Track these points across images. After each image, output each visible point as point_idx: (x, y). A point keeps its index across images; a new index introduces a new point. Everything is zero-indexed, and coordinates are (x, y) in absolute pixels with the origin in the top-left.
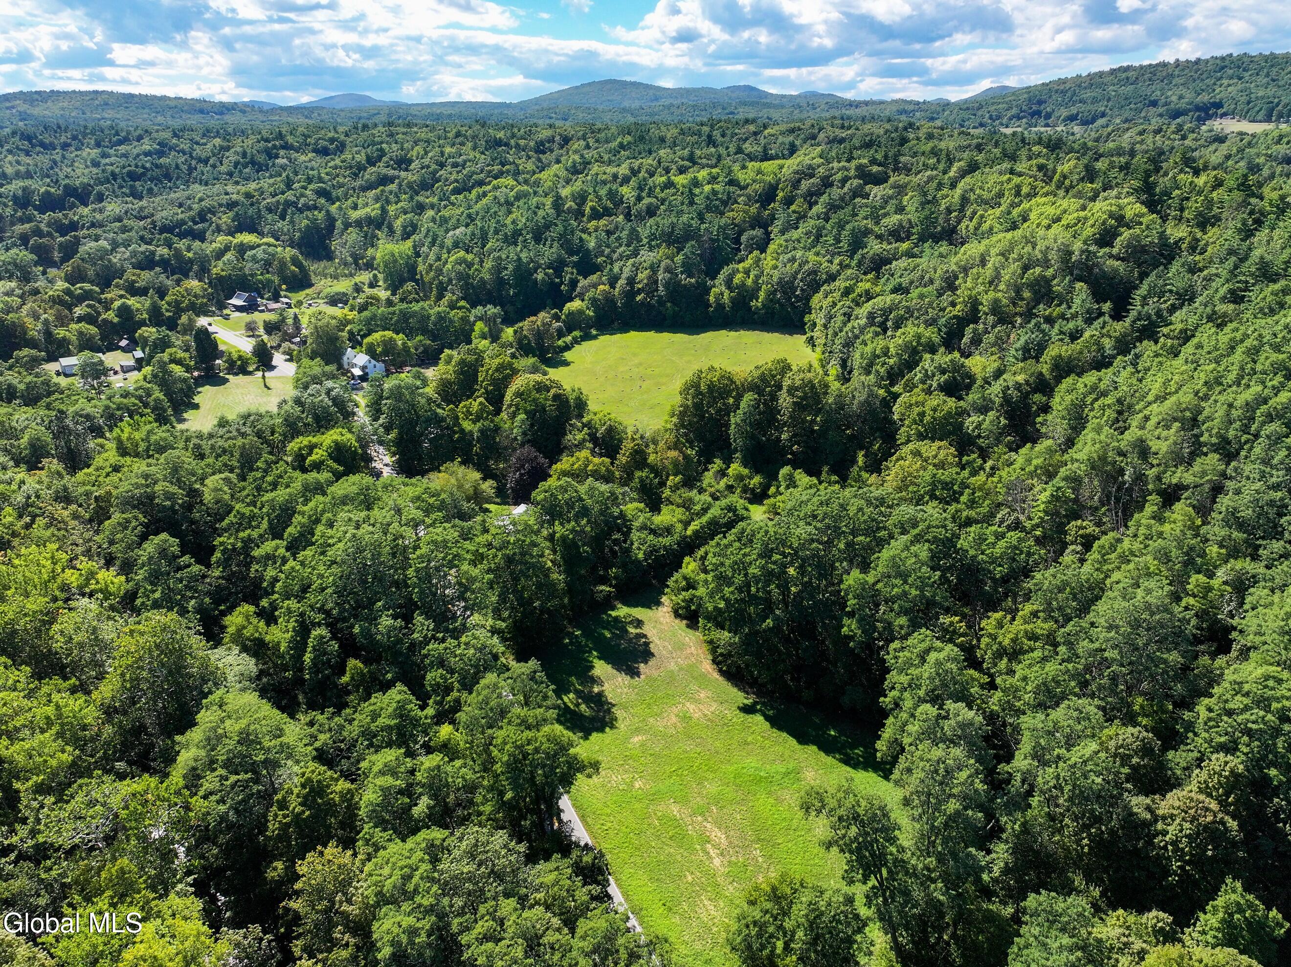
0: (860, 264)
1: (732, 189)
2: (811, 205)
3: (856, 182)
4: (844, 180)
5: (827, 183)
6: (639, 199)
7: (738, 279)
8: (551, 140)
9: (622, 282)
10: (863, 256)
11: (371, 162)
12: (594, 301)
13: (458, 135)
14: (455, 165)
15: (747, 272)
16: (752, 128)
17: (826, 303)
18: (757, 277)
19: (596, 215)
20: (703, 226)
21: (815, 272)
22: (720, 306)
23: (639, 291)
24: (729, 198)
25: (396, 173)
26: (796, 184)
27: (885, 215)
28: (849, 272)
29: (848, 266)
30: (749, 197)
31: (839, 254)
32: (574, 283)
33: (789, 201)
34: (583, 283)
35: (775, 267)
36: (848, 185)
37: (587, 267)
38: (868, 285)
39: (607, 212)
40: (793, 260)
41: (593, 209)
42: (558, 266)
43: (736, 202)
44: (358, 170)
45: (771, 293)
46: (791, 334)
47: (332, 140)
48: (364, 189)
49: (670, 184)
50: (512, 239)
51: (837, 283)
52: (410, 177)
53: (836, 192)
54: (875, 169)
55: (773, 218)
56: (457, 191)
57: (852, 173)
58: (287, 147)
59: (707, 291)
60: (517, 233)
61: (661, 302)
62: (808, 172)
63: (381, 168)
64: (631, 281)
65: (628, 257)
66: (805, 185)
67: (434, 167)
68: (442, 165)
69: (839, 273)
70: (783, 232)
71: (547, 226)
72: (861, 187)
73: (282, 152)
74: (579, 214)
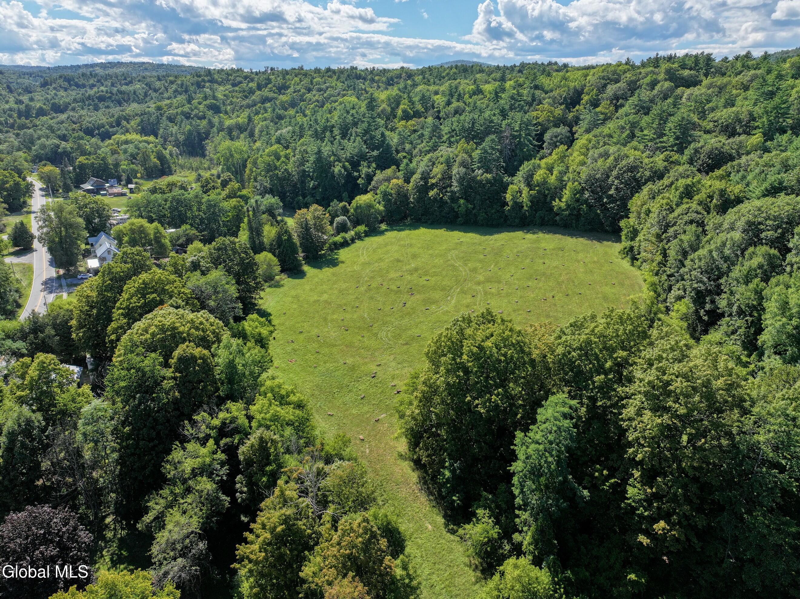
0: (691, 162)
1: (538, 92)
2: (617, 108)
3: (667, 84)
4: (653, 85)
6: (449, 103)
7: (538, 177)
9: (416, 177)
10: (696, 151)
15: (550, 170)
17: (655, 206)
18: (563, 173)
20: (504, 123)
21: (633, 169)
22: (518, 206)
23: (433, 186)
24: (534, 100)
25: (276, 95)
27: (713, 110)
28: (681, 169)
29: (677, 163)
30: (554, 99)
31: (662, 149)
32: (369, 178)
34: (379, 176)
35: (583, 163)
36: (657, 88)
38: (718, 185)
40: (606, 155)
41: (404, 111)
43: (540, 103)
45: (576, 192)
46: (600, 240)
51: (666, 181)
53: (645, 94)
54: (686, 73)
55: (577, 120)
57: (662, 76)
59: (504, 187)
61: (454, 199)
63: (266, 92)
66: (611, 89)
67: (303, 91)
69: (667, 170)
70: (588, 131)
72: (672, 90)
73: (207, 84)
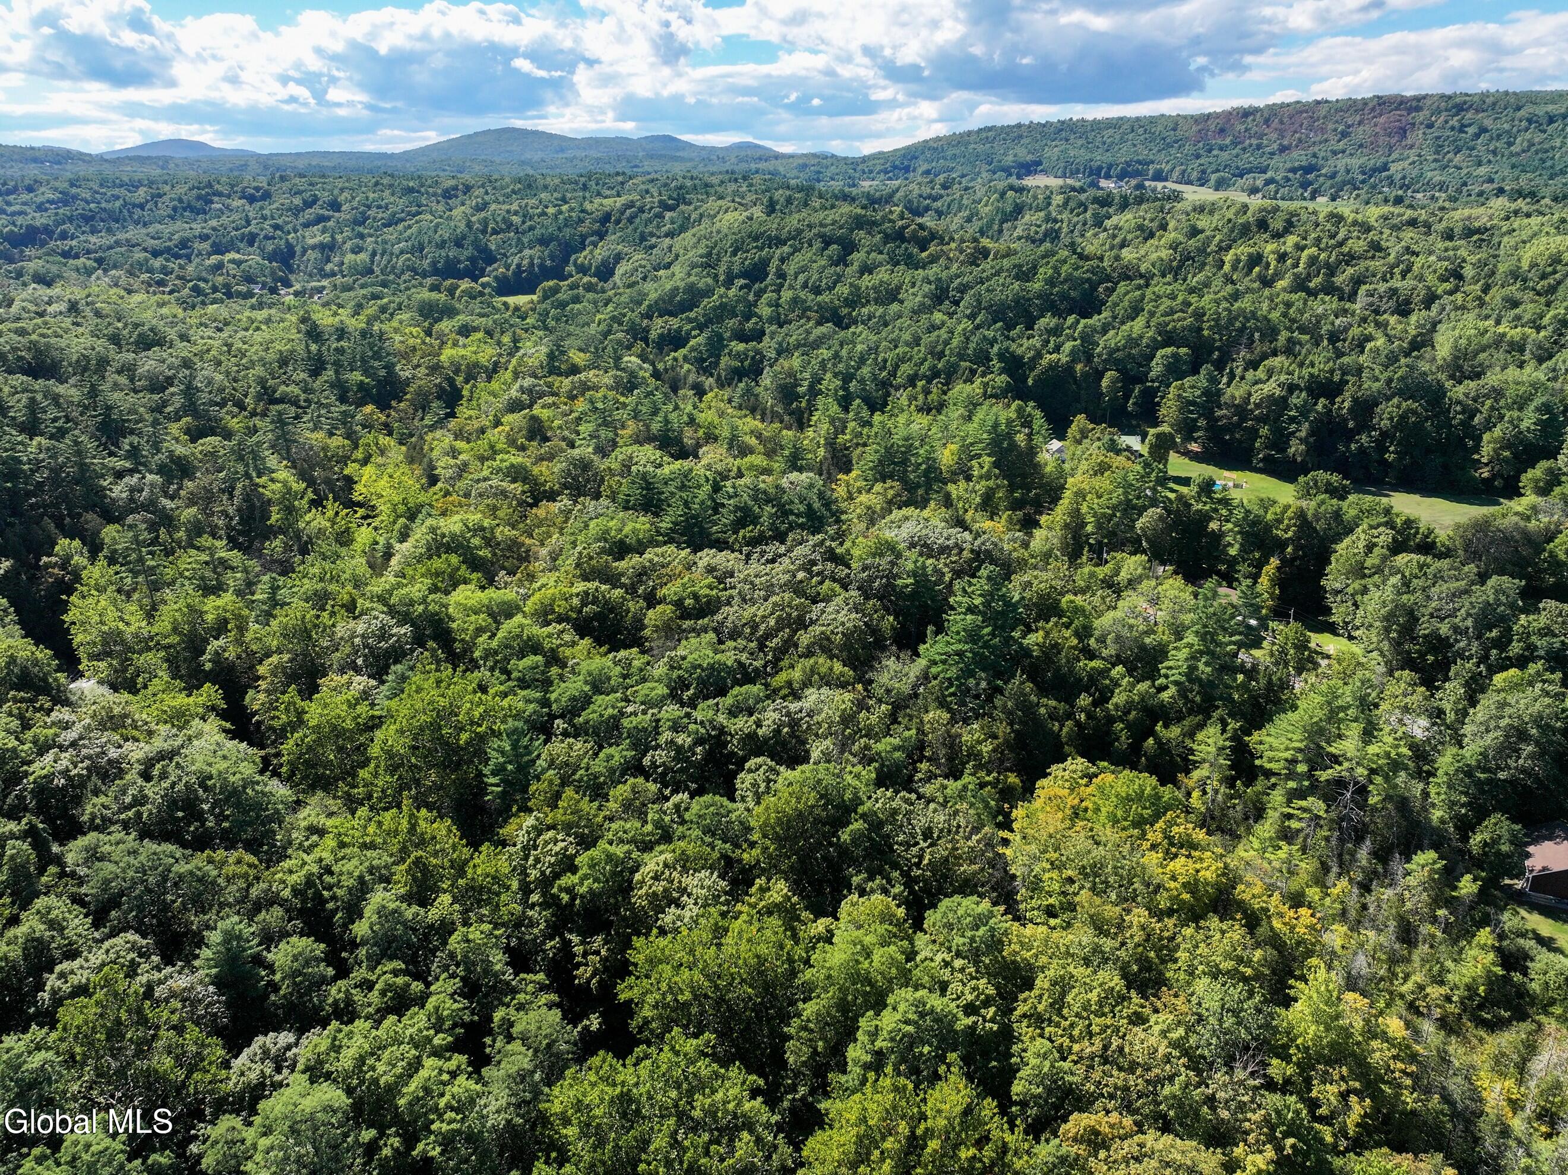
5: (641, 210)
8: (455, 188)
11: (309, 204)
12: (496, 278)
13: (377, 184)
14: (379, 207)
19: (495, 232)
26: (623, 213)
33: (618, 222)
37: (491, 259)
39: (502, 231)
42: (472, 259)
44: (296, 211)
47: (257, 189)
48: (306, 225)
49: (544, 214)
50: (442, 245)
52: (344, 215)
56: (385, 226)
58: (220, 194)
60: (444, 242)
62: (631, 205)
64: (519, 266)
68: (369, 207)
71: (464, 237)
74: (484, 232)
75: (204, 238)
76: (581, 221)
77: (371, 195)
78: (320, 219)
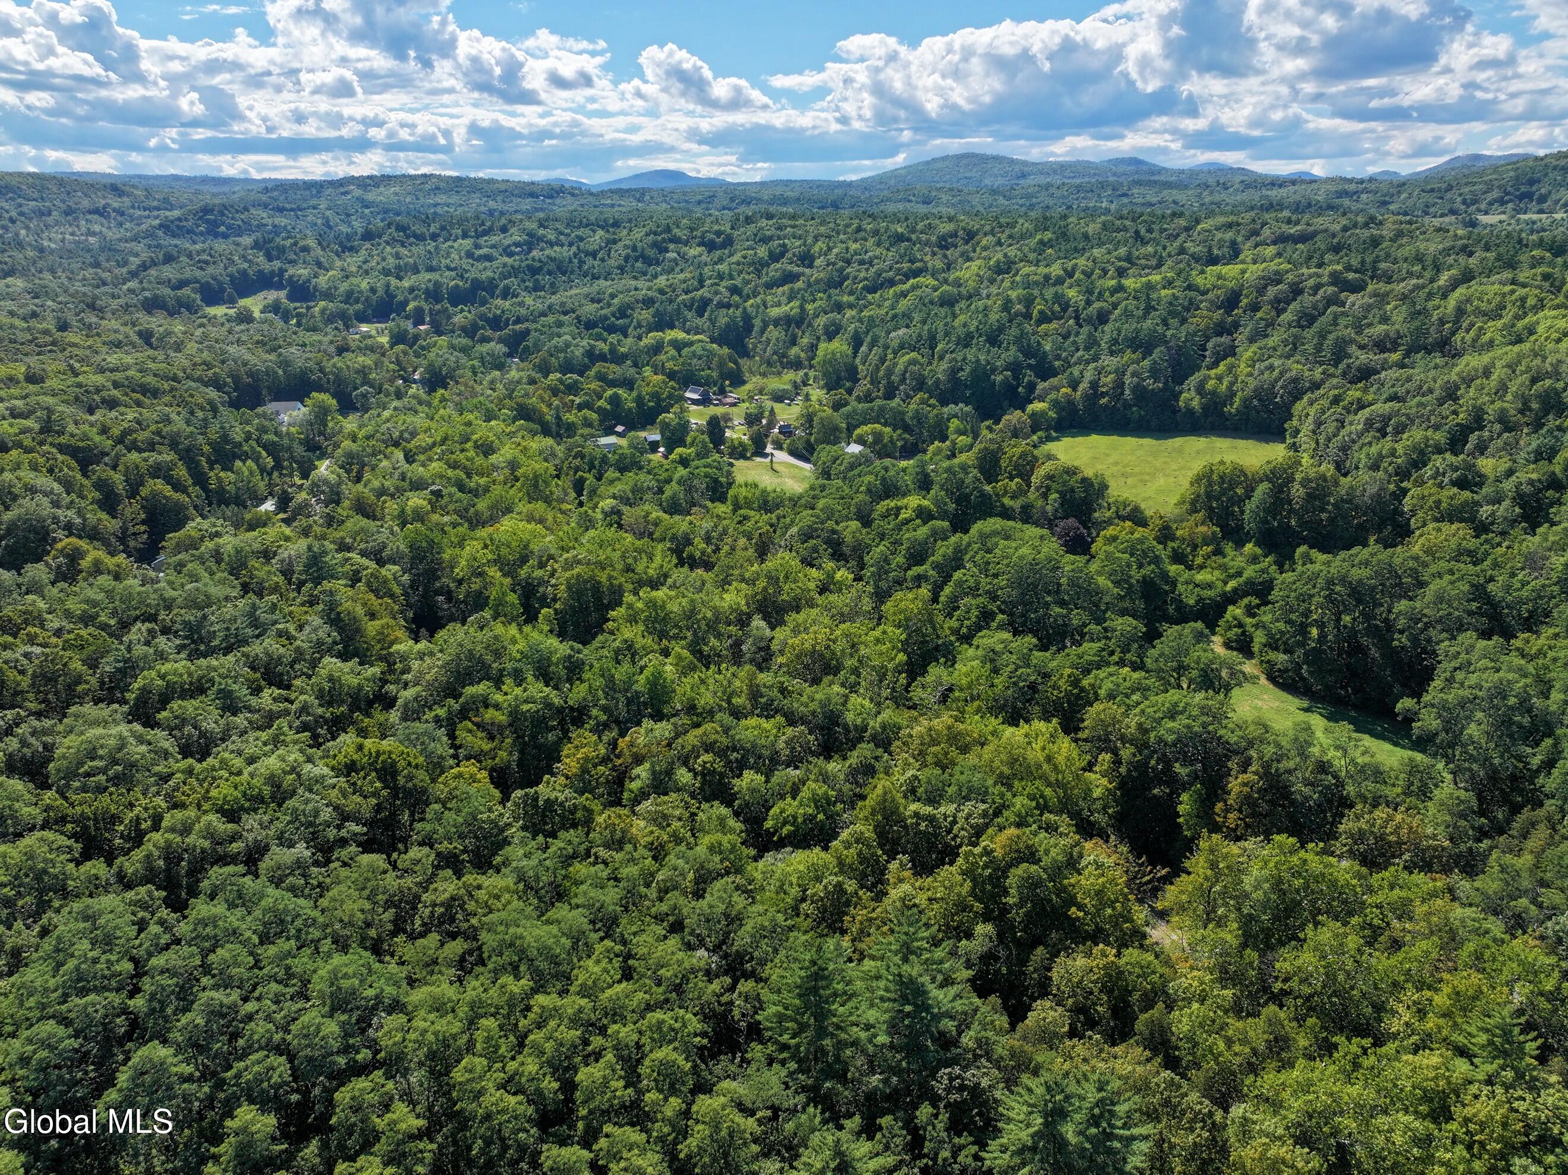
0: (1344, 374)
1: (1193, 294)
2: (1280, 312)
3: (1331, 289)
4: (1317, 288)
5: (1296, 291)
6: (1088, 303)
7: (1211, 384)
8: (955, 235)
9: (1084, 386)
10: (1349, 366)
11: (775, 257)
12: (1055, 404)
13: (859, 229)
14: (861, 263)
15: (1220, 378)
16: (1183, 222)
17: (1312, 411)
18: (1232, 384)
19: (1044, 319)
20: (1169, 333)
21: (1295, 380)
22: (1190, 411)
23: (1103, 395)
24: (1191, 303)
25: (801, 269)
26: (1261, 291)
27: (1370, 325)
28: (1335, 381)
29: (1332, 376)
30: (1212, 302)
31: (1321, 364)
32: (1032, 387)
33: (1255, 308)
34: (1041, 386)
35: (1250, 375)
36: (1321, 292)
37: (1045, 371)
38: (1358, 394)
39: (1055, 316)
40: (1271, 368)
41: (1041, 312)
42: (1015, 368)
43: (1198, 308)
44: (759, 266)
45: (1246, 401)
46: (1267, 442)
47: (718, 233)
48: (769, 286)
49: (1120, 288)
50: (966, 341)
51: (1322, 391)
52: (815, 274)
53: (1307, 300)
54: (1351, 276)
55: (1236, 325)
56: (872, 290)
57: (1325, 279)
58: (676, 240)
59: (1177, 396)
60: (969, 336)
61: (1127, 406)
62: (1276, 279)
63: (785, 265)
64: (1094, 385)
65: (1088, 363)
66: (1272, 291)
67: (840, 264)
68: (848, 262)
69: (1323, 382)
70: (1252, 340)
71: (1001, 329)
72: (1336, 295)
73: (672, 246)
74: (1028, 316)
75: (648, 302)
76: (1192, 306)
77: (854, 246)
78: (789, 278)
